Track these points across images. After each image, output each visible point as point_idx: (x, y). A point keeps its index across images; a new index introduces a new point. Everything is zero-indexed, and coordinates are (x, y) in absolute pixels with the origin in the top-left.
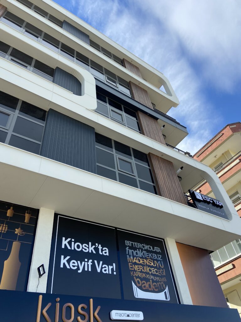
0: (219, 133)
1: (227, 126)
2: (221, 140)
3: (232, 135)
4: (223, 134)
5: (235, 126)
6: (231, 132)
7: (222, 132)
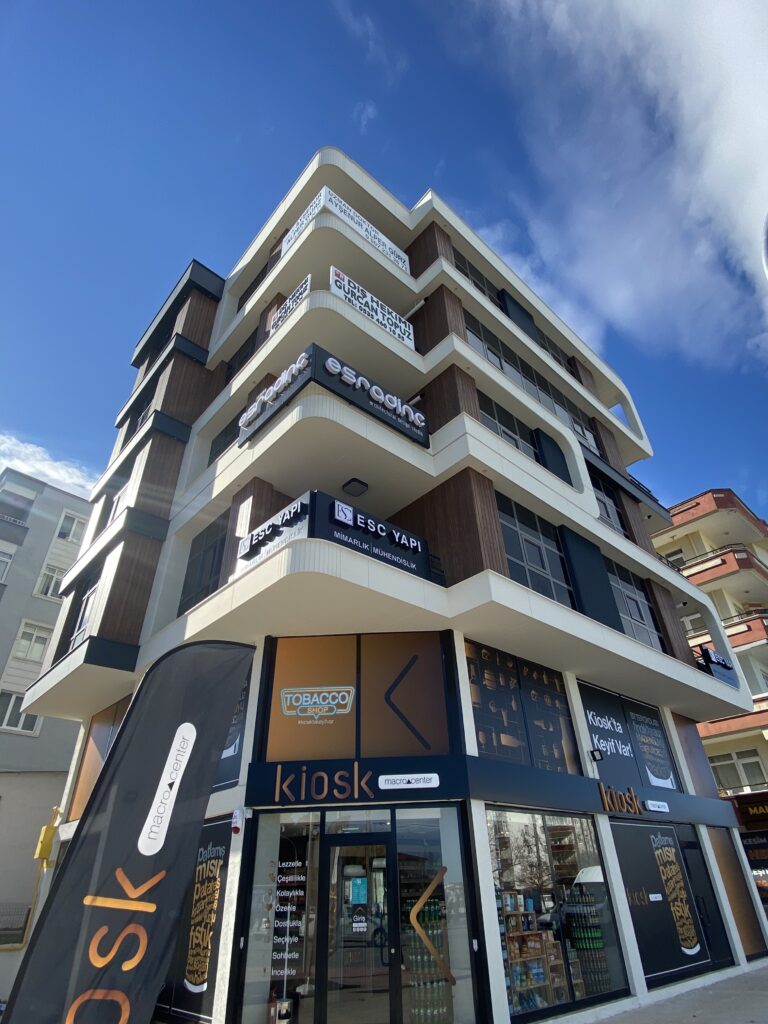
0: (691, 500)
1: (709, 491)
2: (693, 514)
3: (715, 512)
4: (698, 504)
5: (722, 495)
6: (714, 506)
7: (697, 500)
